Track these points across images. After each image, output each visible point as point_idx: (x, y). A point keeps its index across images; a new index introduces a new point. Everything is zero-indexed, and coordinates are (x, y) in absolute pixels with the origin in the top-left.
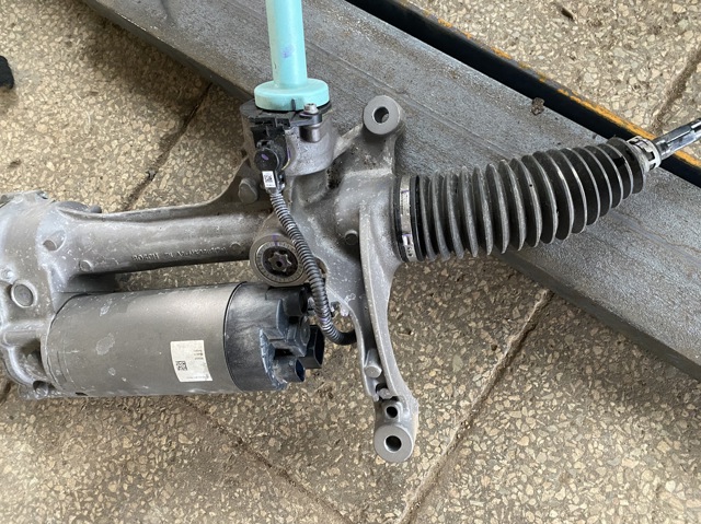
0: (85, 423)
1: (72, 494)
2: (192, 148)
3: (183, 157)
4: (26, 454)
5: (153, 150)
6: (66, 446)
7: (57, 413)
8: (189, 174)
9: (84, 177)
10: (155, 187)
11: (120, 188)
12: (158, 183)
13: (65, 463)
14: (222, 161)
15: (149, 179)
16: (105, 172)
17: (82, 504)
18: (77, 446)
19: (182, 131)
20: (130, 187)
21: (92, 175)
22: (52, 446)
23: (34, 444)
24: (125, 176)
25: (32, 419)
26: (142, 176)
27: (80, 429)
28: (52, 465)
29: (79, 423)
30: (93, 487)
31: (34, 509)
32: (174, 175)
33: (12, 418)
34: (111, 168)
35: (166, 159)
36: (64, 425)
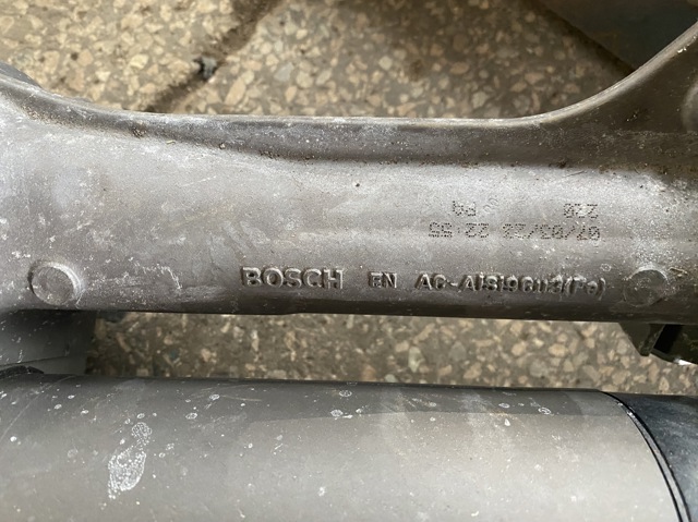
2: (315, 24)
3: (291, 40)
5: (215, 14)
8: (304, 79)
9: (27, 47)
10: (213, 96)
11: (123, 87)
12: (223, 89)
14: (386, 63)
15: (201, 75)
16: (85, 43)
20: (149, 88)
21: (49, 45)
24: (139, 61)
26: (183, 67)
32: (265, 77)
34: (104, 37)
35: (246, 39)
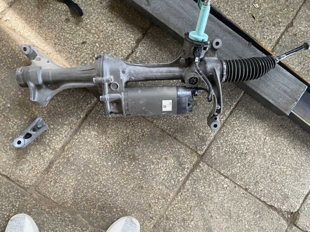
0: (115, 126)
1: (111, 146)
2: (147, 44)
3: (144, 46)
4: (95, 135)
5: (133, 43)
6: (109, 132)
7: (105, 123)
8: (146, 52)
9: (110, 50)
10: (135, 55)
11: (123, 55)
12: (136, 54)
13: (108, 137)
14: (156, 49)
15: (133, 52)
16: (117, 49)
17: (115, 148)
18: (112, 132)
19: (143, 38)
20: (126, 55)
21: (113, 49)
22: (104, 132)
23: (98, 132)
24: (125, 51)
25: (97, 125)
26: (130, 51)
27: (113, 127)
28: (104, 138)
29: (113, 126)
30: (118, 143)
31: (99, 151)
32: (141, 52)
33: (89, 124)
34: (120, 48)
35: (138, 47)
36: (108, 126)
